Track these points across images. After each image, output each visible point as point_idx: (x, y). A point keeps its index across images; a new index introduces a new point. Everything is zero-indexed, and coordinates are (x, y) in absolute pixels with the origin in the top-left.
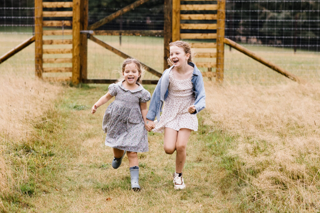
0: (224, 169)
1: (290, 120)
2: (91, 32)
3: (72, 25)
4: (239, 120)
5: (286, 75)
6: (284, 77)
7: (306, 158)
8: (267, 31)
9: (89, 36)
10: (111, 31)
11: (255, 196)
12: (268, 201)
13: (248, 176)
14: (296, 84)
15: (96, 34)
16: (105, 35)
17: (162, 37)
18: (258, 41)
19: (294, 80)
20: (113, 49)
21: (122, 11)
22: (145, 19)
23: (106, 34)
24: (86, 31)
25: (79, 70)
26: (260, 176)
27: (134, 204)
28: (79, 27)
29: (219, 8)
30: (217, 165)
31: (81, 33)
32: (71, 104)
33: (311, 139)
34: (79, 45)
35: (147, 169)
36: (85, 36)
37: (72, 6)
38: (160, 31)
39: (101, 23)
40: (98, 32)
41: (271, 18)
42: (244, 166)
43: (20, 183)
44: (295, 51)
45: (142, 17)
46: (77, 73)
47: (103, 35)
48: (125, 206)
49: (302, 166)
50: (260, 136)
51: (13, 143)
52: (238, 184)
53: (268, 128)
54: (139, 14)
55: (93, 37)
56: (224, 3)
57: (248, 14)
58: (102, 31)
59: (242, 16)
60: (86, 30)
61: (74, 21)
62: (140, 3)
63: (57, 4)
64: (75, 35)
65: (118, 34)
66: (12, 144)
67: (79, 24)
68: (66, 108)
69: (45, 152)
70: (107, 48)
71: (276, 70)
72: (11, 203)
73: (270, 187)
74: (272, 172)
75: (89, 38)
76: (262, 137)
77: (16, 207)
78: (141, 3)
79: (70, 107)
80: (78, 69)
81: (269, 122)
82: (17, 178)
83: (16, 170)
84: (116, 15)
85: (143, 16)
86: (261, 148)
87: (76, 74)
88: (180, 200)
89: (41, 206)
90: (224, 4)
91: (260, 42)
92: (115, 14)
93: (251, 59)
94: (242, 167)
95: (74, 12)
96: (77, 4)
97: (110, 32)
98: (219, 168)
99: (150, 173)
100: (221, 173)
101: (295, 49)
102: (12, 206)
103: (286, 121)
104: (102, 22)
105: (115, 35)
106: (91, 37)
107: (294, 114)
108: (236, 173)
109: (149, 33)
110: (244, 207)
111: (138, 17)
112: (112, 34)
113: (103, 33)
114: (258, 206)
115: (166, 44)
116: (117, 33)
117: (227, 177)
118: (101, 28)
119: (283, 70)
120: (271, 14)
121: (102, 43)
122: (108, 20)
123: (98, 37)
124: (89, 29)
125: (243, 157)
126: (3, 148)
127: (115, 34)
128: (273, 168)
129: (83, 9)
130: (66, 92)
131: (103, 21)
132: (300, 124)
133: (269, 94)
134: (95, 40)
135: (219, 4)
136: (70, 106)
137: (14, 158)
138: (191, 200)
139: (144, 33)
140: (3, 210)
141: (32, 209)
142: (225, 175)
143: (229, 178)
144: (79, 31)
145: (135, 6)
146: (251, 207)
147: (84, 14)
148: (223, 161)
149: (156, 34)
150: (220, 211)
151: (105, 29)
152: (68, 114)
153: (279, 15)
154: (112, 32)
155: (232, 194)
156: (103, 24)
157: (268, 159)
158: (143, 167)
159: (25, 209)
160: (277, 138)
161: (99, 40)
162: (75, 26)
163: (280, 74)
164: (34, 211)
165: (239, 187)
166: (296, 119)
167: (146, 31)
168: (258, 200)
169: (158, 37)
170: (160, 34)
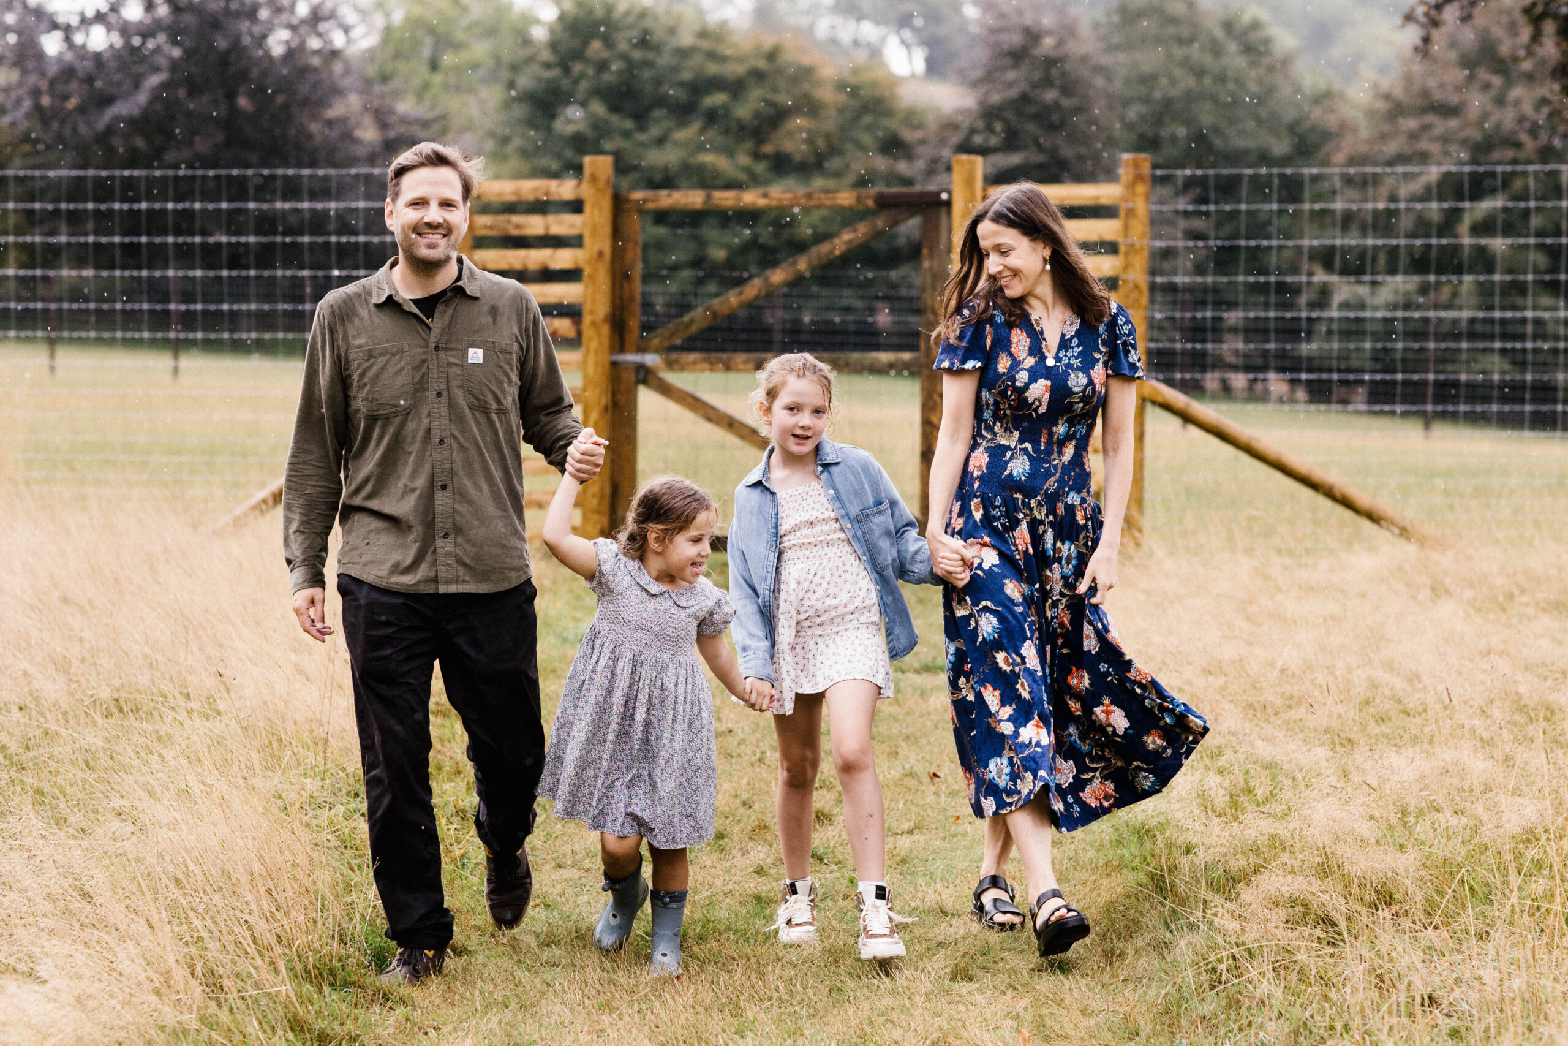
0: (1119, 868)
1: (1374, 685)
2: (651, 359)
3: (579, 334)
4: (1186, 687)
5: (1373, 517)
6: (1367, 524)
7: (1422, 829)
8: (1335, 354)
9: (645, 375)
10: (724, 356)
11: (1222, 967)
12: (1267, 987)
13: (1203, 893)
14: (1411, 549)
15: (670, 365)
16: (703, 370)
17: (912, 374)
18: (1293, 391)
19: (1404, 532)
20: (731, 424)
21: (766, 279)
22: (872, 311)
23: (707, 366)
24: (631, 358)
25: (607, 501)
26: (1247, 894)
27: (776, 995)
28: (606, 341)
29: (1126, 267)
30: (1091, 853)
31: (614, 364)
32: (571, 626)
33: (1447, 755)
34: (606, 409)
35: (833, 867)
36: (629, 376)
37: (581, 264)
38: (907, 356)
39: (687, 326)
40: (676, 361)
41: (1345, 306)
42: (1191, 856)
43: (362, 915)
44: (1427, 426)
45: (859, 304)
46: (598, 512)
47: (694, 371)
48: (742, 1004)
49: (1403, 858)
50: (1259, 744)
51: (344, 770)
52: (1166, 923)
53: (1293, 714)
54: (846, 292)
55: (660, 380)
56: (1142, 249)
57: (1261, 289)
58: (692, 356)
59: (1241, 298)
60: (631, 352)
61: (587, 319)
62: (832, 252)
63: (527, 257)
64: (591, 370)
65: (750, 366)
66: (342, 774)
67: (606, 330)
68: (553, 642)
69: (461, 804)
70: (709, 419)
71: (1338, 496)
72: (326, 989)
73: (1279, 933)
74: (1290, 877)
75: (644, 382)
76: (1264, 751)
77: (344, 1006)
78: (837, 252)
79: (565, 640)
80: (602, 497)
81: (1297, 694)
82: (354, 896)
83: (352, 870)
84: (744, 297)
85: (862, 298)
86: (1261, 792)
87: (595, 517)
88: (947, 981)
89: (437, 1002)
90: (1146, 253)
91: (1301, 394)
92: (741, 293)
93: (1245, 458)
94: (1184, 863)
95: (586, 287)
96: (601, 254)
97: (720, 361)
98: (1101, 862)
99: (845, 882)
100: (1105, 882)
101: (1427, 420)
102: (328, 1000)
103: (1360, 690)
104: (692, 321)
105: (738, 370)
106: (650, 377)
107: (1390, 666)
108: (1160, 884)
109: (867, 362)
110: (1180, 1006)
111: (845, 302)
112: (728, 368)
113: (695, 363)
114: (1234, 1004)
115: (931, 403)
116: (745, 362)
117: (1129, 897)
118: (690, 345)
119: (1362, 498)
120: (1344, 289)
121: (690, 400)
122: (715, 315)
123: (676, 379)
124: (642, 350)
125: (1187, 823)
126: (309, 787)
127: (741, 366)
128: (1296, 864)
129: (620, 276)
130: (554, 582)
131: (698, 316)
132: (1412, 703)
133: (1310, 589)
134: (666, 390)
135: (1127, 254)
136: (565, 634)
137: (345, 823)
138: (987, 980)
139: (847, 365)
140: (295, 1015)
141: (401, 1011)
142: (1119, 890)
143: (1135, 903)
144: (606, 358)
145: (815, 262)
146: (1207, 1009)
147: (626, 294)
148: (1114, 837)
149: (891, 366)
150: (1092, 1022)
151: (701, 350)
152: (557, 664)
153: (1373, 293)
154: (729, 360)
155: (1141, 961)
156: (694, 329)
157: (1280, 829)
158: (821, 860)
159: (378, 1011)
160: (1321, 753)
161: (680, 391)
162: (590, 340)
163: (1348, 514)
164: (407, 1020)
165: (1168, 935)
166: (1399, 684)
167: (855, 356)
168: (1236, 981)
169: (899, 374)
170: (906, 365)
